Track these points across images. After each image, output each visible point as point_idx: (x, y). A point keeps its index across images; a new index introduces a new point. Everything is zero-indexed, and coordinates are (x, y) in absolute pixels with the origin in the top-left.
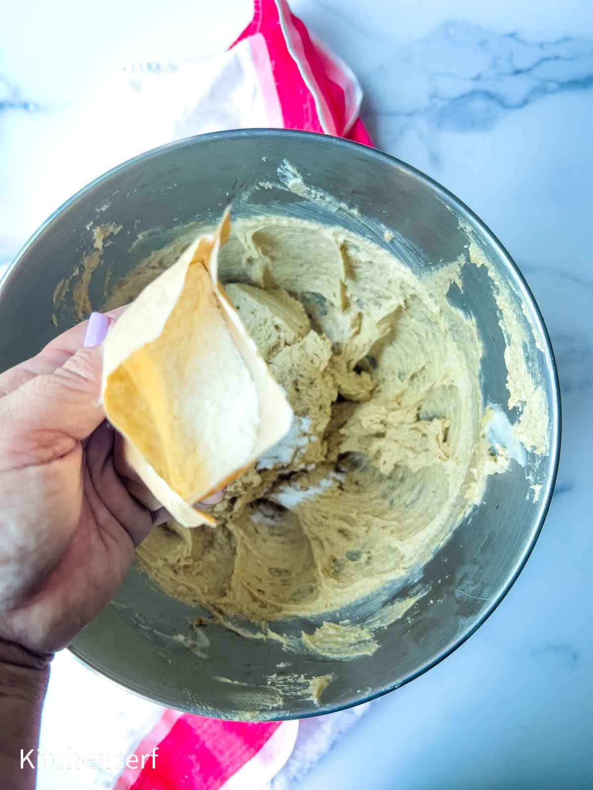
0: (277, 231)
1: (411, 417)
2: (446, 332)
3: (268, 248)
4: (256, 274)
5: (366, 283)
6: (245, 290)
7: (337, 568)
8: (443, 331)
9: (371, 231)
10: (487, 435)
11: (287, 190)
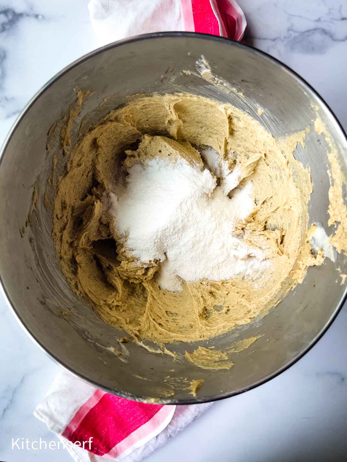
0: (189, 104)
1: (261, 227)
2: (290, 176)
3: (182, 115)
4: (173, 130)
5: (241, 141)
6: (165, 140)
7: (207, 315)
8: (288, 175)
9: (250, 108)
10: (310, 241)
11: (200, 77)
